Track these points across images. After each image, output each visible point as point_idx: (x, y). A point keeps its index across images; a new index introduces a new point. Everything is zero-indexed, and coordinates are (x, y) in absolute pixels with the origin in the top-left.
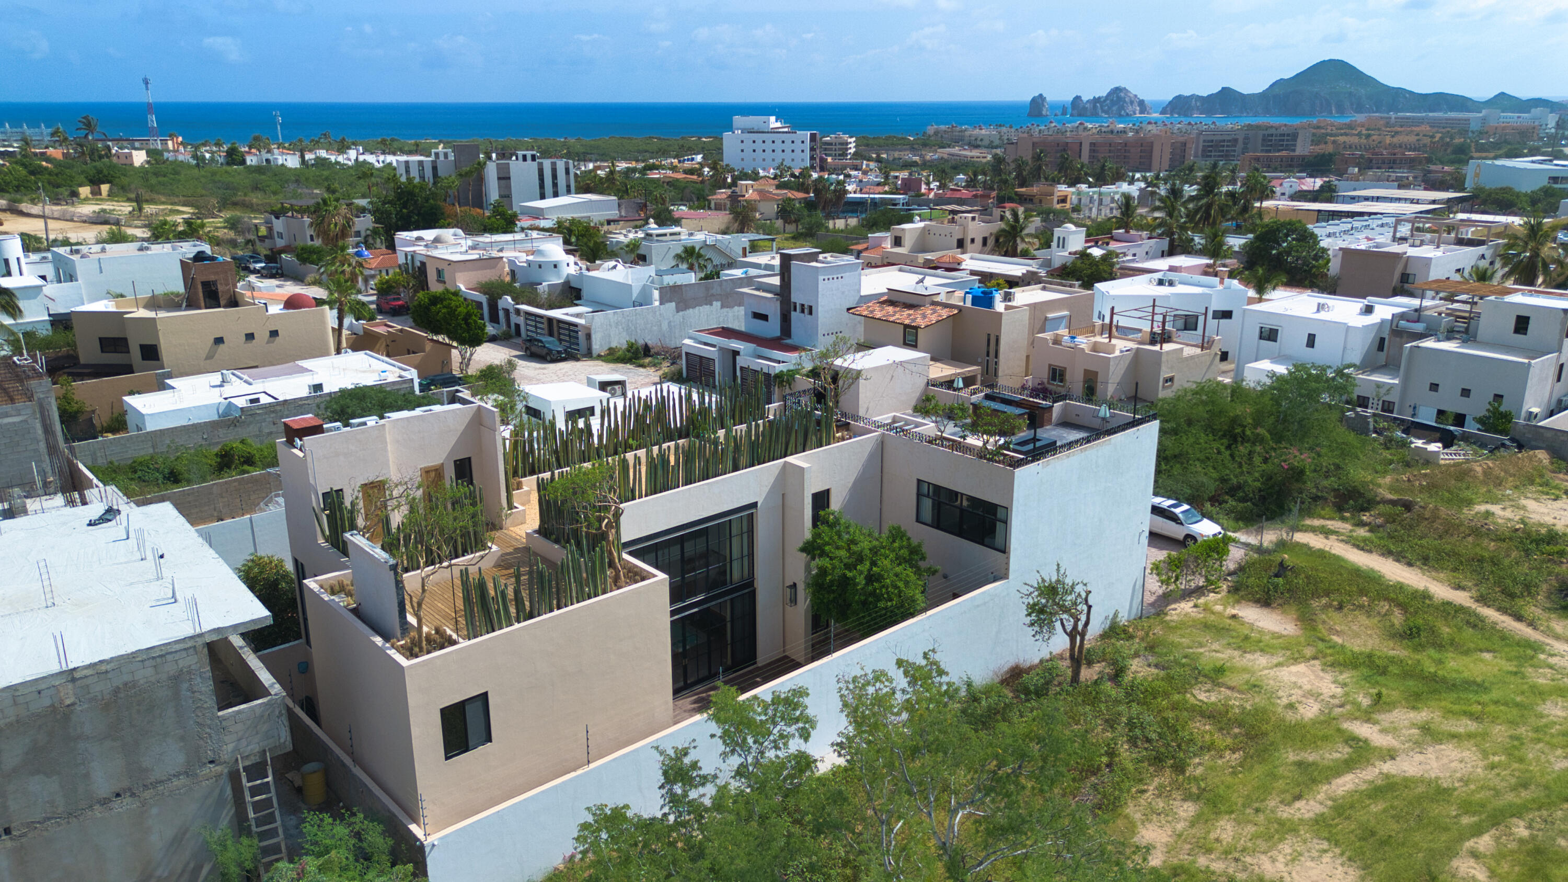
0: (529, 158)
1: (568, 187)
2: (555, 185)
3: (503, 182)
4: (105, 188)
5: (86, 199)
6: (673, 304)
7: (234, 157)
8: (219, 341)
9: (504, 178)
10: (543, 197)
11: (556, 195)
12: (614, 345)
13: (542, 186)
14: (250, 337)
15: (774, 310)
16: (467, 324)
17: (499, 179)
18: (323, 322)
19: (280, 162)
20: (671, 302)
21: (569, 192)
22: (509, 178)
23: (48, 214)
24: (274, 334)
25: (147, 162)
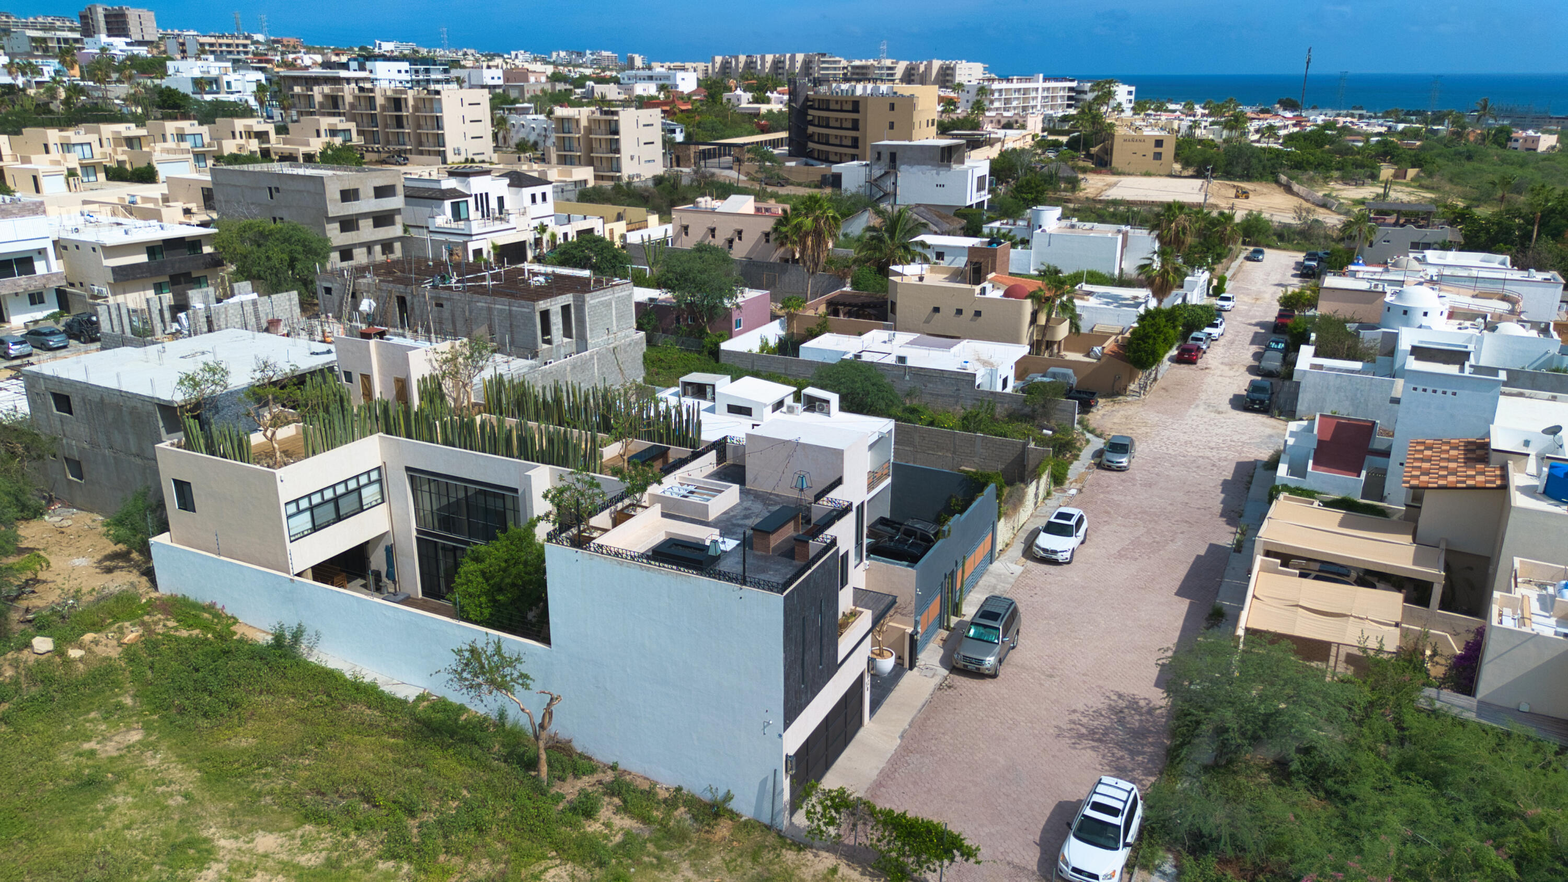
4: (1413, 172)
5: (1382, 181)
8: (936, 310)
14: (959, 312)
18: (1021, 312)
23: (1301, 193)
24: (978, 314)
25: (1553, 148)
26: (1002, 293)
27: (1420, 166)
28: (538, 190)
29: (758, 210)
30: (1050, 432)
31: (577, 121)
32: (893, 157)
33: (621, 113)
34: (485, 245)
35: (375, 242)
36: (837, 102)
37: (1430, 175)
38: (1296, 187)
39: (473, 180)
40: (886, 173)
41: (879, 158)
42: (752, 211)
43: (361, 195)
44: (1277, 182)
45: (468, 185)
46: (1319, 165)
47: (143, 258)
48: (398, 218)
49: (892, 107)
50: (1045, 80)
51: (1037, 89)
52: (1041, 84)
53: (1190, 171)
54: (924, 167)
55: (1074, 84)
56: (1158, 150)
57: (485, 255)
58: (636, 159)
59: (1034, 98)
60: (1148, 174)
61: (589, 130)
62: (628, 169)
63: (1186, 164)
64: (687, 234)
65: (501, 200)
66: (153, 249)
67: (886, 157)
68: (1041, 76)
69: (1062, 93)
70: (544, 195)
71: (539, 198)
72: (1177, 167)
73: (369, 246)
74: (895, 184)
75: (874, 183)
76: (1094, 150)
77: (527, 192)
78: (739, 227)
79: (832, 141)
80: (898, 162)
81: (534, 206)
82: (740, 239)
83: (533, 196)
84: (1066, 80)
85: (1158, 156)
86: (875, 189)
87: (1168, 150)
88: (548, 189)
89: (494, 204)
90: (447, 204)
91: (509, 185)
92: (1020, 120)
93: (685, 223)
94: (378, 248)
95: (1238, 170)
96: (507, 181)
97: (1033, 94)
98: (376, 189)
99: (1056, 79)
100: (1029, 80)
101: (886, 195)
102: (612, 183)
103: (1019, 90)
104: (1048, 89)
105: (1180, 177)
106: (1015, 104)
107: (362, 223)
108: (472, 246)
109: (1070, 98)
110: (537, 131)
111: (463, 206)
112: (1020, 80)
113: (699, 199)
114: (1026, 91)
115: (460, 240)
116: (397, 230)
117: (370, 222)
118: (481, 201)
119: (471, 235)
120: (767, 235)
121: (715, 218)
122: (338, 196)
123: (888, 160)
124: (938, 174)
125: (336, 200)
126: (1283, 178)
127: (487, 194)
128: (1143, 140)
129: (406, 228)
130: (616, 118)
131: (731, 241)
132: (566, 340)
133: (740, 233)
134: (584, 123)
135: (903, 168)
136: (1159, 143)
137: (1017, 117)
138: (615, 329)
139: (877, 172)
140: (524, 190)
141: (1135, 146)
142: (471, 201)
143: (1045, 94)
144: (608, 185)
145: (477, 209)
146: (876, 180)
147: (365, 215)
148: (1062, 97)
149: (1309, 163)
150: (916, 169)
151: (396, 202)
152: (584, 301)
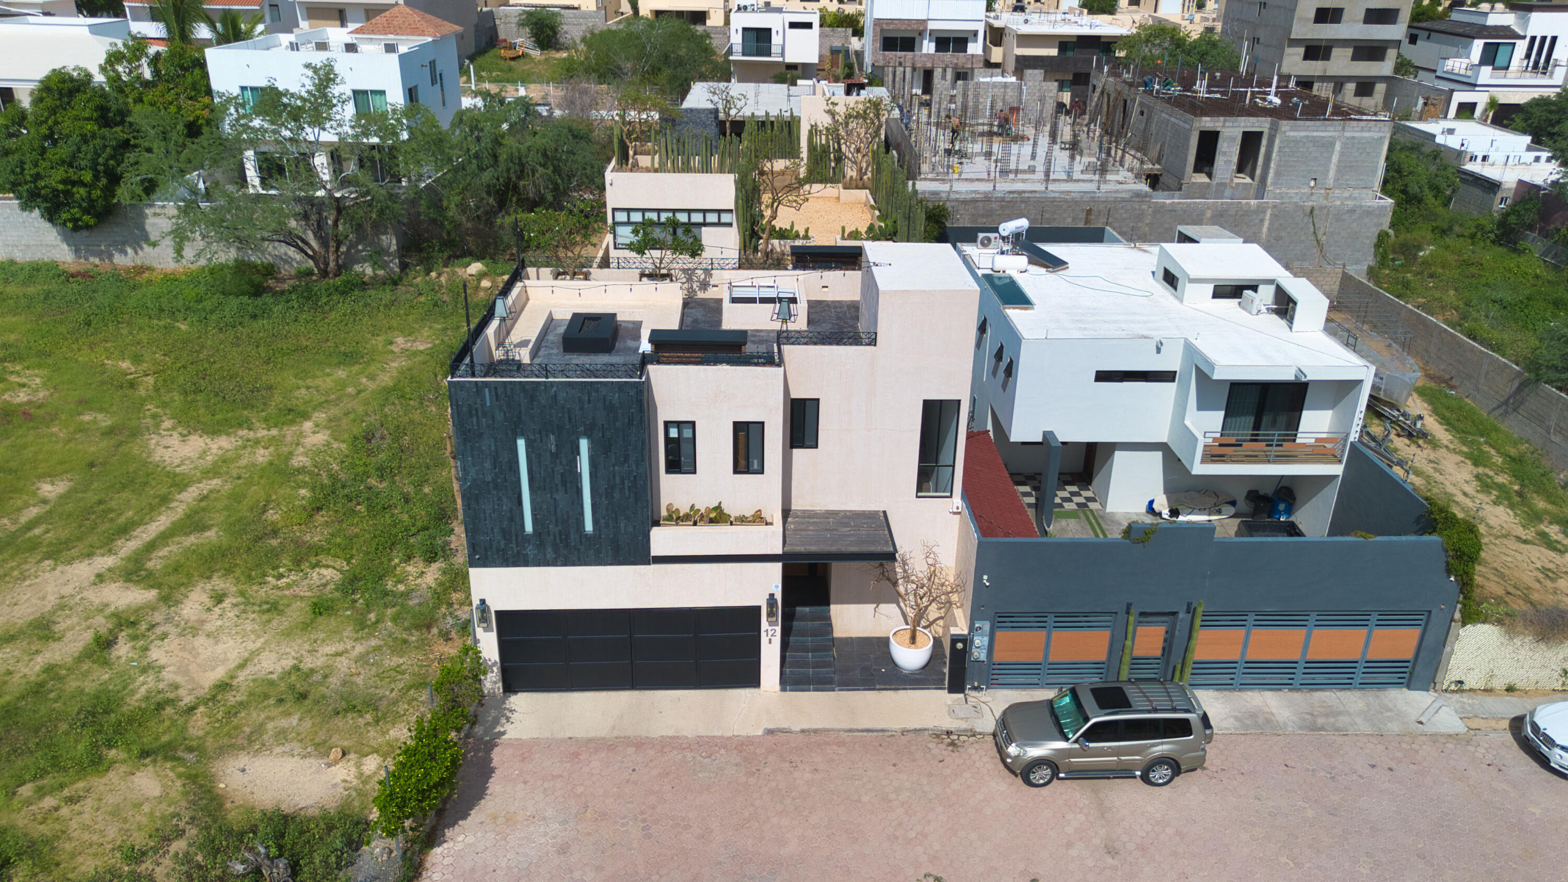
35: (1349, 79)
43: (1345, 17)
45: (1525, 23)
47: (1054, 52)
48: (1392, 54)
66: (1066, 44)
73: (1339, 83)
90: (1478, 45)
94: (1351, 87)
98: (1369, 11)
107: (1335, 52)
111: (1503, 49)
116: (1386, 68)
117: (1349, 52)
118: (1540, 46)
122: (1312, 15)
125: (1308, 20)
129: (1403, 66)
132: (1239, 177)
138: (1330, 181)
142: (1521, 47)
145: (1528, 56)
147: (1344, 43)
151: (1397, 31)
152: (1287, 129)
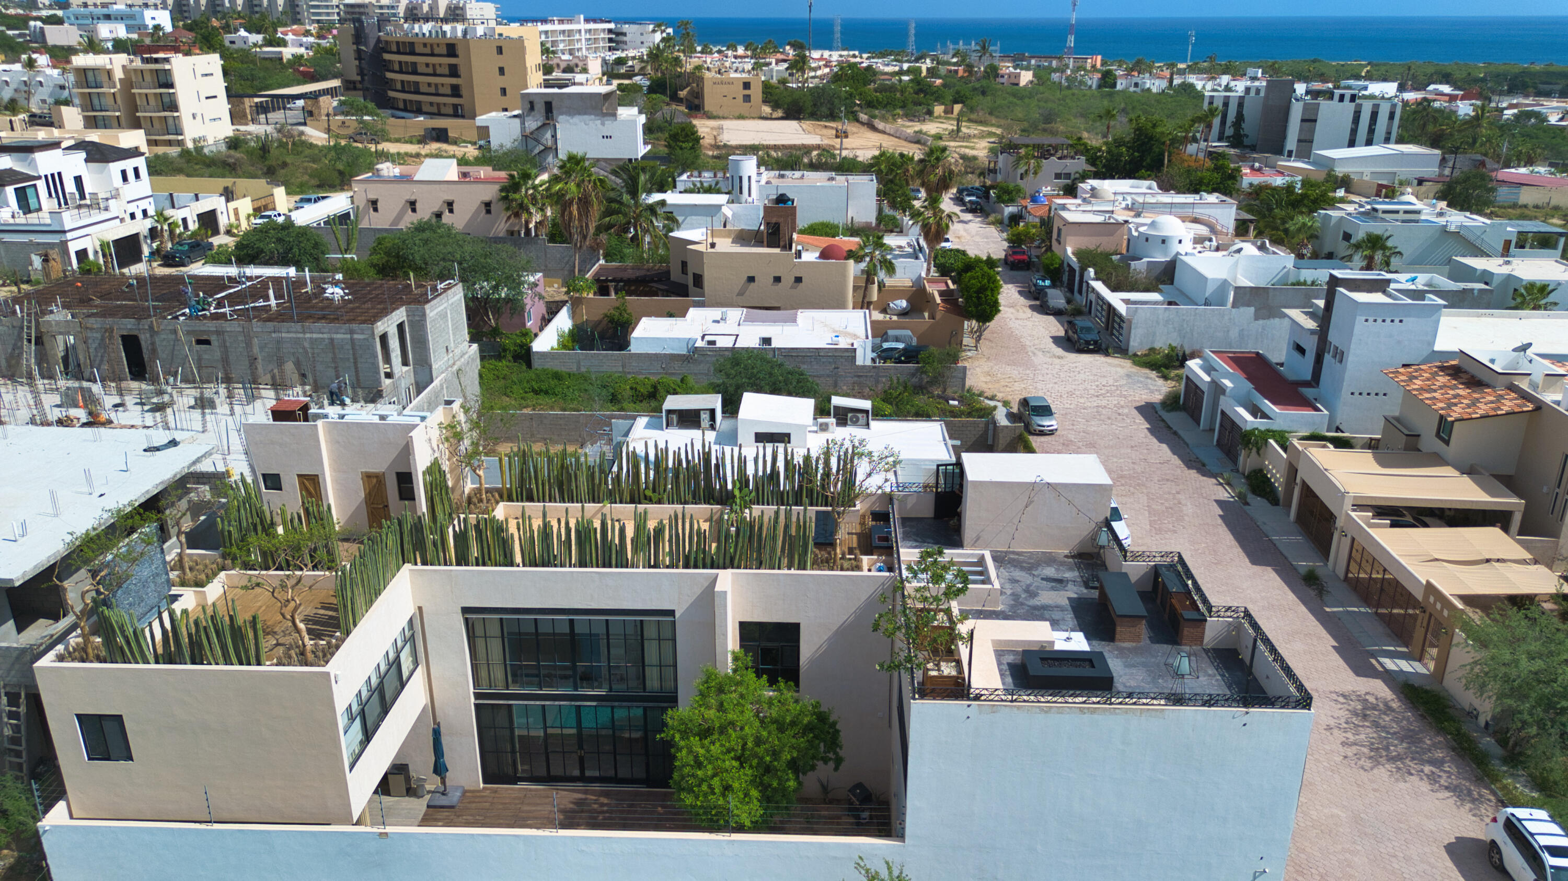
0: (1347, 98)
1: (1389, 133)
2: (1371, 131)
3: (1308, 124)
4: (957, 108)
5: (939, 117)
6: (1252, 309)
7: (1107, 80)
8: (751, 279)
9: (1309, 120)
10: (1352, 144)
11: (1369, 142)
12: (1157, 346)
13: (1354, 132)
14: (777, 279)
15: (1311, 345)
16: (979, 298)
17: (1303, 121)
18: (844, 275)
19: (1148, 86)
20: (1249, 306)
21: (1387, 140)
22: (1315, 121)
23: (888, 130)
24: (798, 280)
25: (1031, 82)
26: (817, 254)
27: (962, 102)
28: (128, 165)
29: (465, 175)
30: (956, 403)
31: (109, 73)
32: (549, 107)
33: (173, 60)
34: (90, 244)
36: (425, 45)
37: (972, 110)
38: (880, 125)
39: (39, 156)
40: (544, 125)
41: (532, 108)
42: (455, 178)
44: (857, 120)
45: (33, 164)
46: (888, 103)
49: (500, 50)
50: (587, 21)
51: (580, 31)
52: (583, 26)
53: (780, 113)
54: (586, 117)
55: (612, 26)
56: (747, 92)
57: (91, 256)
58: (199, 117)
59: (579, 40)
60: (741, 117)
61: (127, 83)
62: (191, 131)
63: (775, 106)
64: (376, 210)
65: (78, 180)
67: (540, 107)
68: (582, 17)
69: (602, 36)
70: (136, 170)
71: (131, 175)
72: (767, 109)
74: (554, 136)
75: (528, 138)
76: (683, 94)
77: (115, 168)
78: (449, 198)
79: (423, 89)
80: (555, 112)
81: (126, 186)
82: (451, 211)
83: (124, 173)
84: (602, 21)
85: (747, 98)
86: (531, 143)
87: (756, 92)
88: (140, 162)
89: (70, 187)
90: (10, 191)
91: (86, 161)
92: (581, 64)
93: (372, 196)
95: (824, 110)
96: (83, 155)
97: (577, 37)
99: (595, 21)
100: (570, 21)
101: (547, 149)
102: (179, 149)
103: (564, 32)
104: (590, 31)
105: (771, 119)
106: (561, 46)
108: (73, 247)
109: (610, 40)
110: (13, 86)
111: (30, 192)
112: (561, 22)
113: (379, 166)
114: (570, 33)
115: (55, 239)
118: (55, 181)
119: (64, 232)
120: (488, 205)
121: (415, 188)
123: (543, 111)
124: (603, 124)
126: (863, 117)
127: (59, 174)
128: (731, 82)
130: (167, 67)
131: (439, 215)
132: (405, 369)
133: (450, 205)
134: (119, 74)
135: (561, 118)
136: (747, 85)
137: (576, 61)
138: (452, 345)
139: (532, 124)
140: (111, 164)
141: (725, 89)
142: (41, 185)
143: (588, 36)
144: (174, 151)
145: (50, 195)
146: (532, 133)
148: (603, 39)
149: (879, 103)
150: (576, 119)
152: (424, 315)
